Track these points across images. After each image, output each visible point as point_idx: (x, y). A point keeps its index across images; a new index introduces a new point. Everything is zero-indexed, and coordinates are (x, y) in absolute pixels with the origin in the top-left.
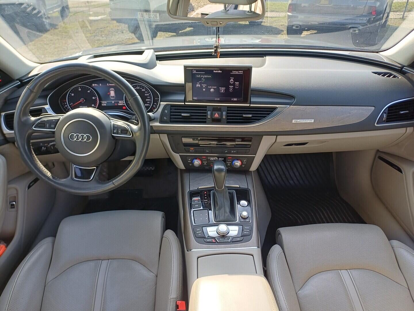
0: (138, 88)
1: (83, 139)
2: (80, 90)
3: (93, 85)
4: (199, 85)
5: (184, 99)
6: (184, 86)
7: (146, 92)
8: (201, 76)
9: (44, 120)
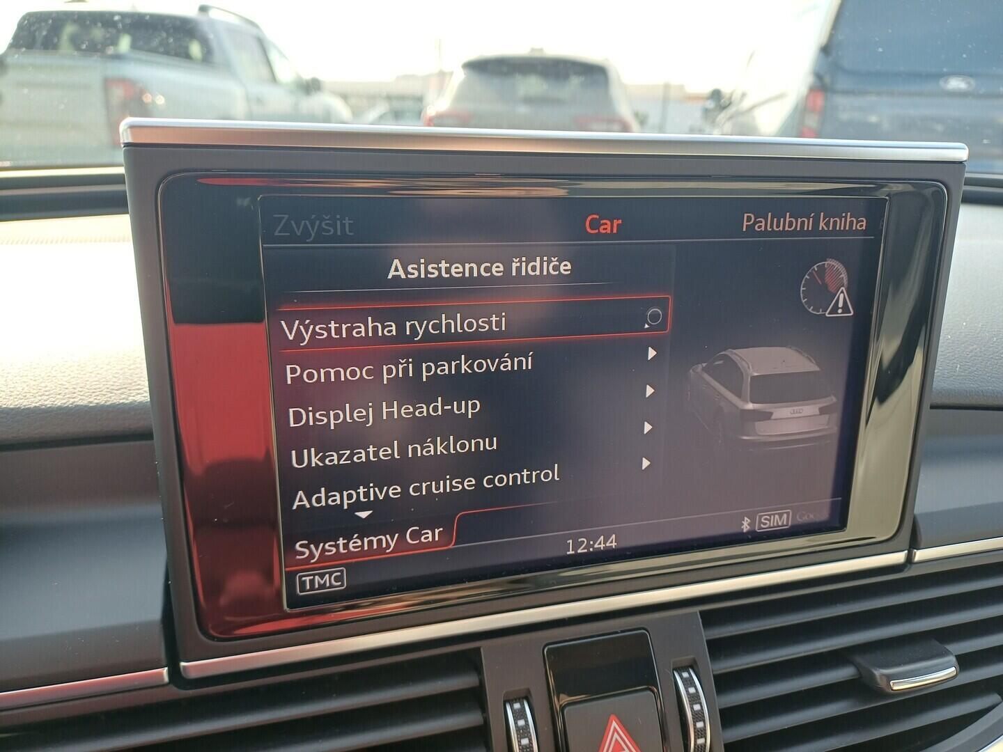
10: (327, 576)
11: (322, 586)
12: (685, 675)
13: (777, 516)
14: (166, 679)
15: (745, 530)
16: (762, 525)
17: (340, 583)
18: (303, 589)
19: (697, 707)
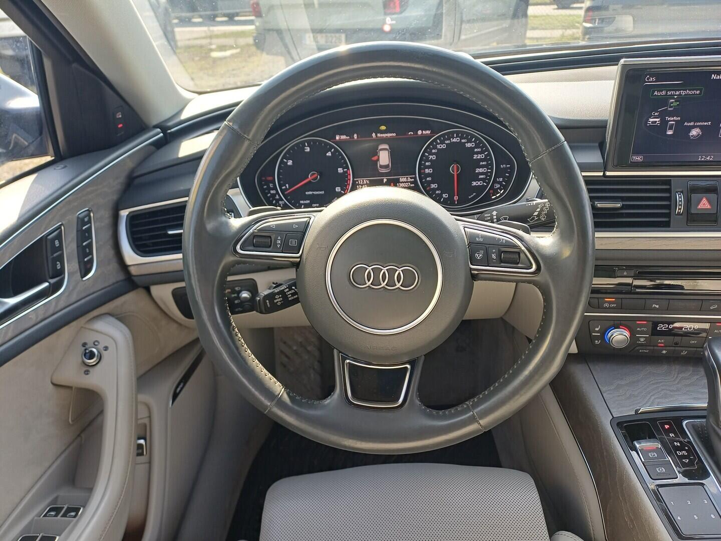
0: (455, 140)
1: (391, 283)
2: (308, 149)
3: (337, 138)
4: (658, 120)
7: (476, 150)
8: (669, 93)
9: (269, 226)
10: (639, 157)
14: (602, 175)
17: (641, 160)
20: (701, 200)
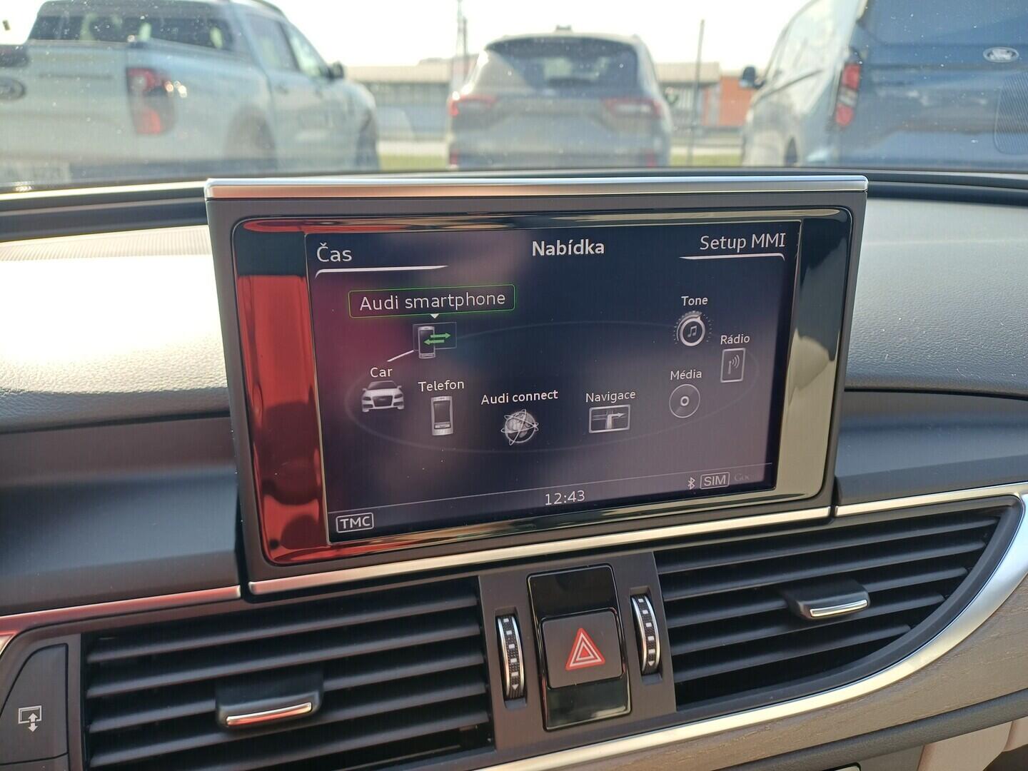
4: (392, 392)
5: (229, 544)
6: (225, 413)
8: (410, 304)
10: (359, 518)
11: (356, 526)
12: (641, 600)
13: (717, 477)
14: (239, 594)
15: (691, 488)
16: (705, 485)
17: (369, 525)
18: (341, 528)
19: (649, 625)
20: (574, 638)
